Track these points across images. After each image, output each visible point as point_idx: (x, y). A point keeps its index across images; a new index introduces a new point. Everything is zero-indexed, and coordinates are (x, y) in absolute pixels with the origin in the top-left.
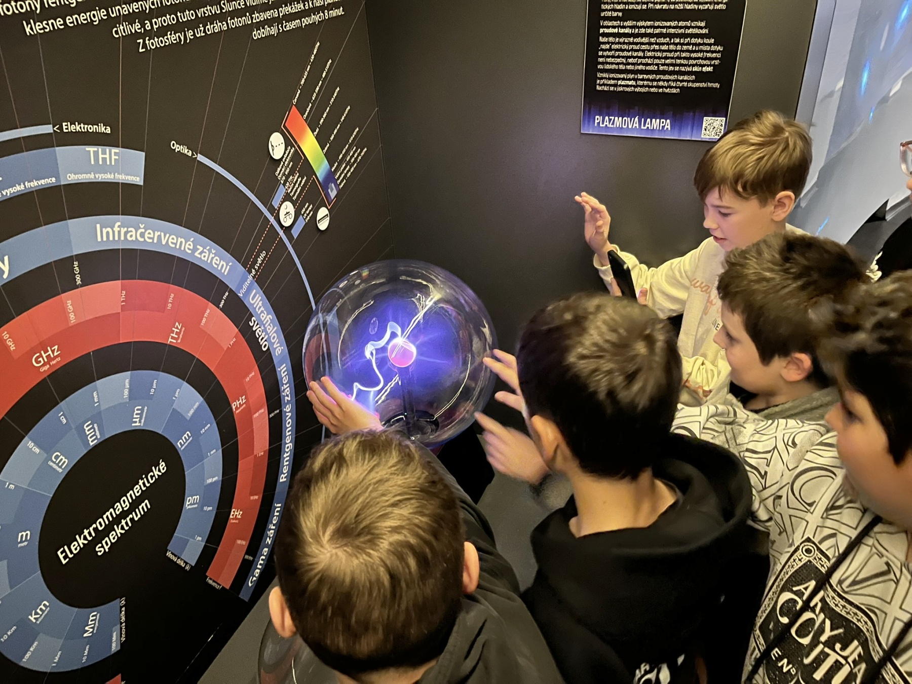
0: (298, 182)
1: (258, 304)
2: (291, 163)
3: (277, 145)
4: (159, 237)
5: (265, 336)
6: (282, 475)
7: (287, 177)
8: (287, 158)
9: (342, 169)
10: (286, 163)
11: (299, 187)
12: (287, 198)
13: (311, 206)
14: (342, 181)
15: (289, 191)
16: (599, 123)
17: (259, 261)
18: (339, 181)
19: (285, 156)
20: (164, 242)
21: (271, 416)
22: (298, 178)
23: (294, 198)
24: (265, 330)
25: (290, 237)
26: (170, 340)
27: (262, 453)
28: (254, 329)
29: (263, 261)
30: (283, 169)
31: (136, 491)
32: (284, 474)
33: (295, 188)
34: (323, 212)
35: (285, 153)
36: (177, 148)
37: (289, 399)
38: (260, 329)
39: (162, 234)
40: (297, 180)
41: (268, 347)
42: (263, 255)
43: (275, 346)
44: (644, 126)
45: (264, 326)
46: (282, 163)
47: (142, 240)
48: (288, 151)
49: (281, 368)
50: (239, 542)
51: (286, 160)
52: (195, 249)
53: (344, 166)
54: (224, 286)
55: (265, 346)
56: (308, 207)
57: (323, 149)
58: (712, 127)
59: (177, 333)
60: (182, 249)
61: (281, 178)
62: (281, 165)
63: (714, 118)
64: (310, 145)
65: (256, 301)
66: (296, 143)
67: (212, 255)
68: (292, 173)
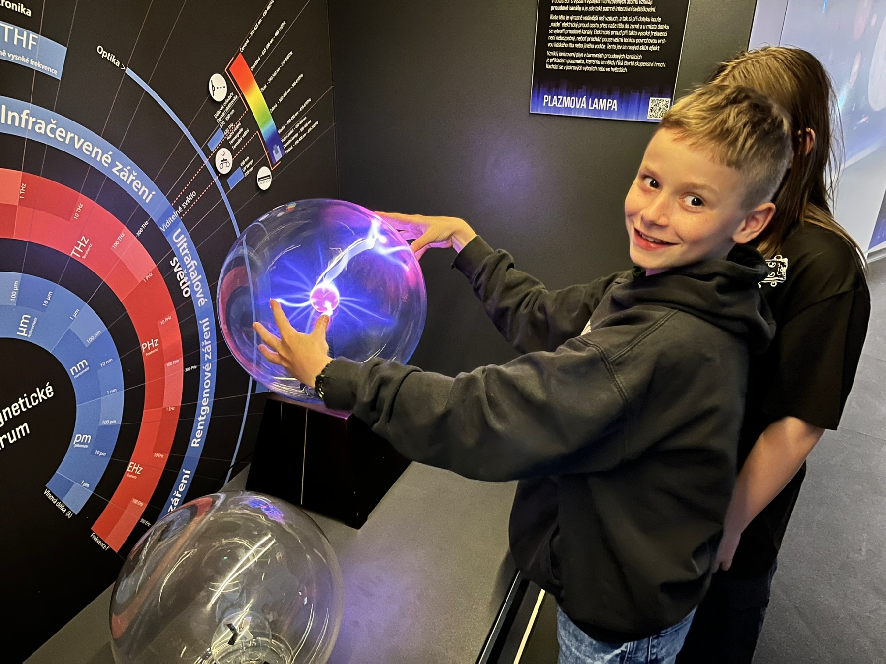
0: (240, 132)
1: (182, 245)
2: (233, 111)
3: (218, 87)
4: (72, 139)
5: (188, 281)
6: (195, 440)
7: (228, 123)
8: (228, 103)
9: (289, 134)
10: (227, 108)
11: (239, 138)
12: (225, 144)
13: (252, 161)
14: (289, 146)
15: (228, 138)
16: (547, 103)
17: (188, 200)
18: (285, 146)
19: (227, 101)
20: (77, 146)
21: (187, 370)
22: (240, 128)
23: (234, 147)
24: (187, 275)
25: (226, 187)
26: (73, 252)
27: (173, 409)
28: (175, 270)
29: (192, 201)
30: (223, 114)
31: (15, 409)
32: (197, 439)
33: (235, 138)
34: (264, 171)
35: (226, 98)
36: (104, 54)
37: (210, 357)
38: (182, 272)
39: (76, 137)
40: (238, 130)
41: (190, 294)
42: (193, 195)
43: (198, 296)
44: (592, 106)
45: (187, 271)
46: (223, 107)
47: (53, 136)
48: (231, 97)
49: (204, 321)
50: (135, 501)
51: (227, 105)
52: (112, 165)
53: (292, 132)
54: (143, 215)
55: (186, 292)
56: (249, 161)
57: (270, 108)
58: (658, 108)
59: (82, 248)
60: (98, 159)
61: (221, 122)
62: (221, 109)
63: (659, 99)
64: (255, 98)
65: (181, 241)
66: (240, 92)
67: (132, 177)
68: (233, 120)
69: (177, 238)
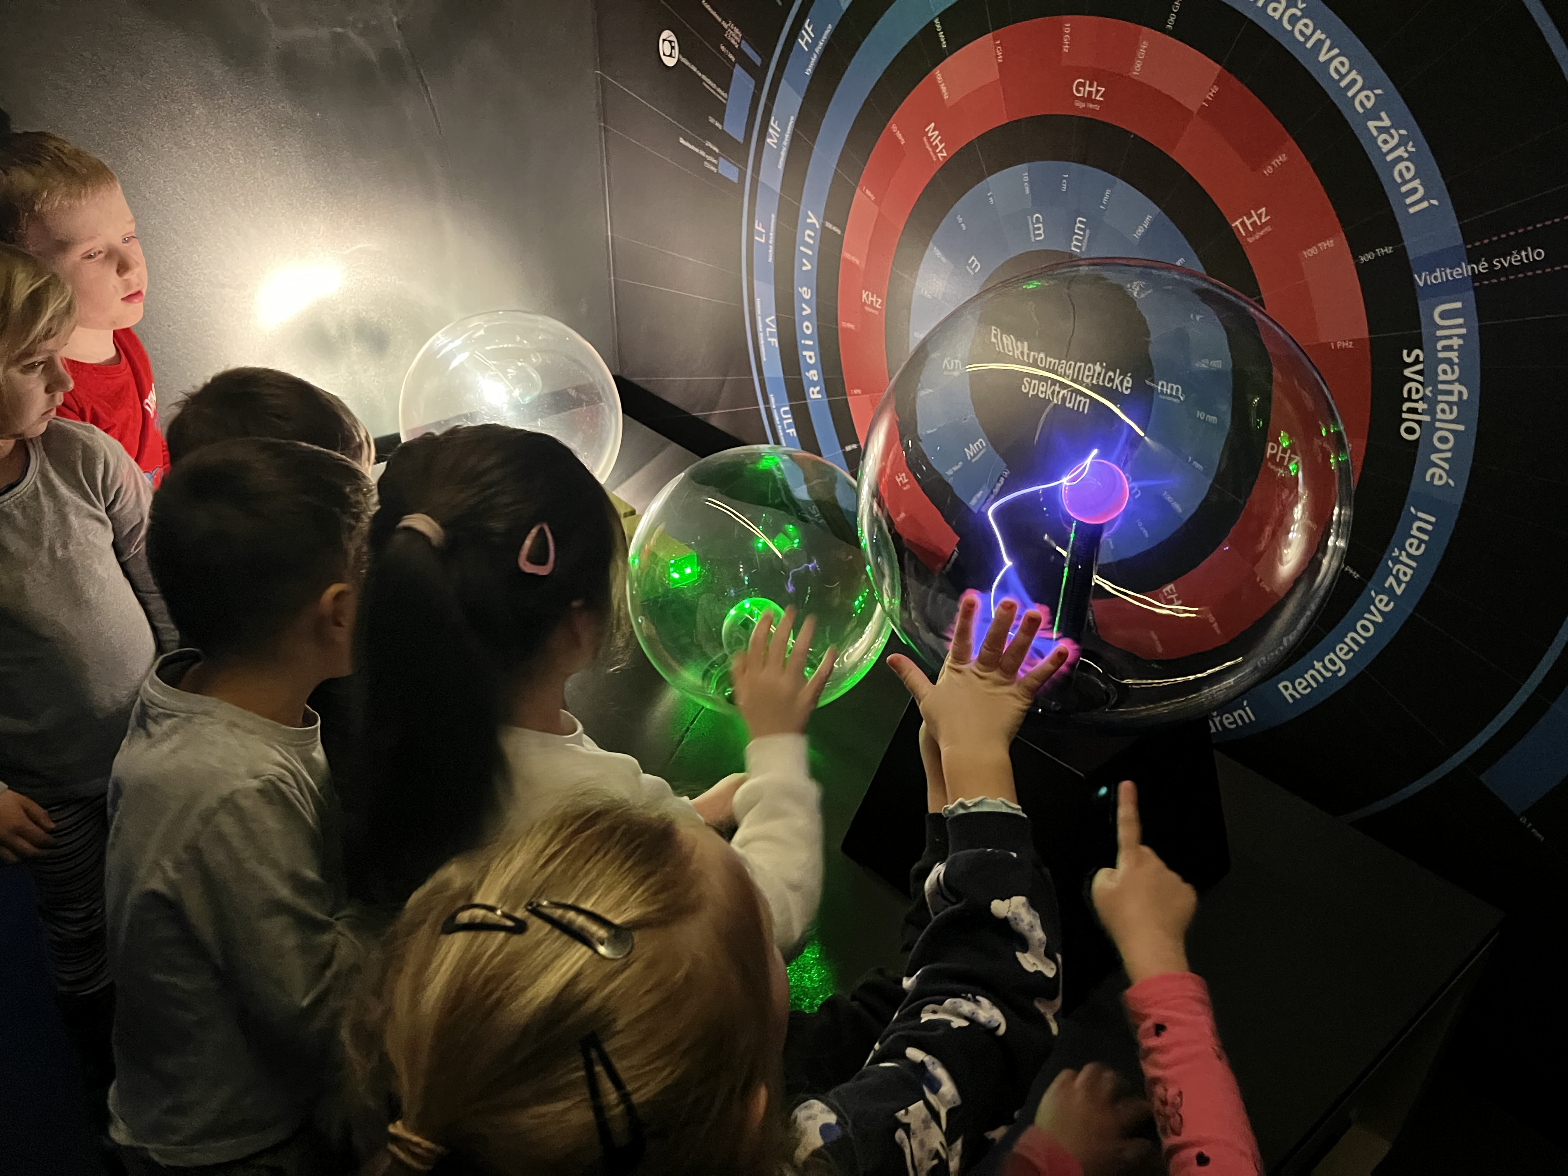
1: (1450, 337)
4: (1320, 43)
5: (1425, 413)
6: (1291, 685)
17: (1514, 259)
20: (1322, 58)
24: (1432, 402)
26: (1237, 223)
28: (1407, 372)
29: (1523, 267)
32: (1295, 689)
37: (1398, 591)
38: (1420, 386)
39: (1328, 43)
41: (1419, 438)
42: (1537, 254)
43: (1434, 458)
45: (1436, 394)
47: (1289, 28)
49: (1421, 515)
52: (1373, 114)
54: (1393, 234)
55: (1411, 431)
59: (1254, 224)
60: (1350, 94)
65: (1450, 328)
67: (1401, 152)
69: (1444, 315)
